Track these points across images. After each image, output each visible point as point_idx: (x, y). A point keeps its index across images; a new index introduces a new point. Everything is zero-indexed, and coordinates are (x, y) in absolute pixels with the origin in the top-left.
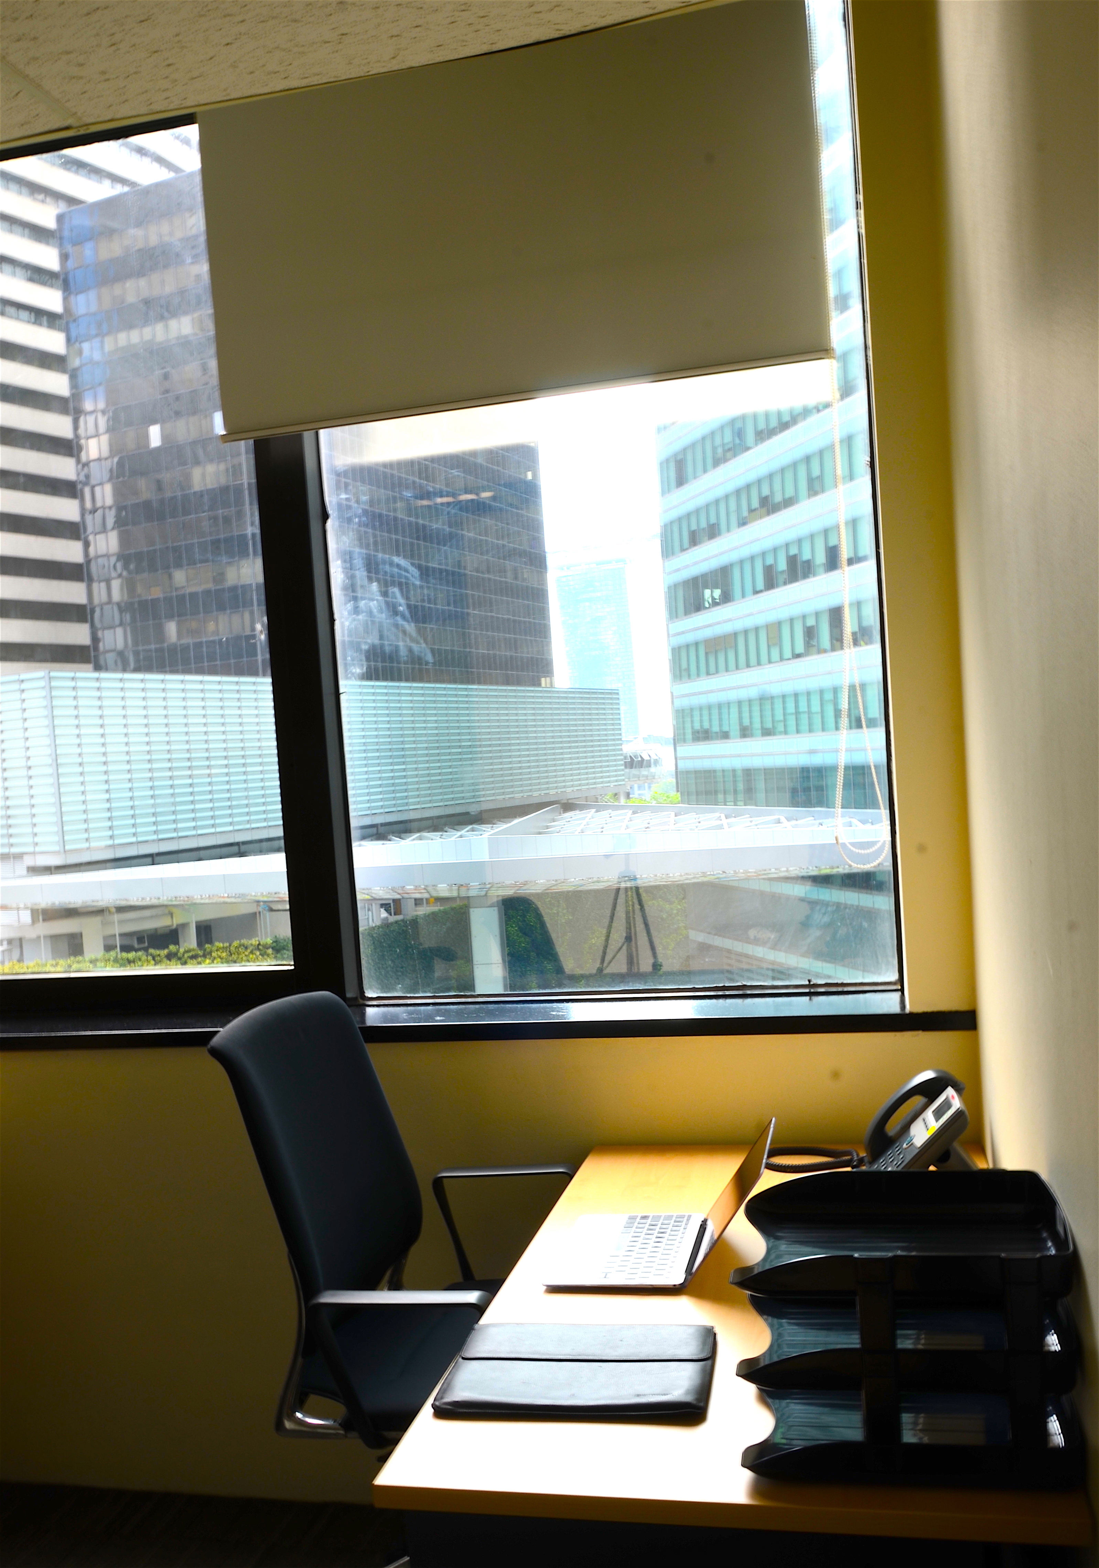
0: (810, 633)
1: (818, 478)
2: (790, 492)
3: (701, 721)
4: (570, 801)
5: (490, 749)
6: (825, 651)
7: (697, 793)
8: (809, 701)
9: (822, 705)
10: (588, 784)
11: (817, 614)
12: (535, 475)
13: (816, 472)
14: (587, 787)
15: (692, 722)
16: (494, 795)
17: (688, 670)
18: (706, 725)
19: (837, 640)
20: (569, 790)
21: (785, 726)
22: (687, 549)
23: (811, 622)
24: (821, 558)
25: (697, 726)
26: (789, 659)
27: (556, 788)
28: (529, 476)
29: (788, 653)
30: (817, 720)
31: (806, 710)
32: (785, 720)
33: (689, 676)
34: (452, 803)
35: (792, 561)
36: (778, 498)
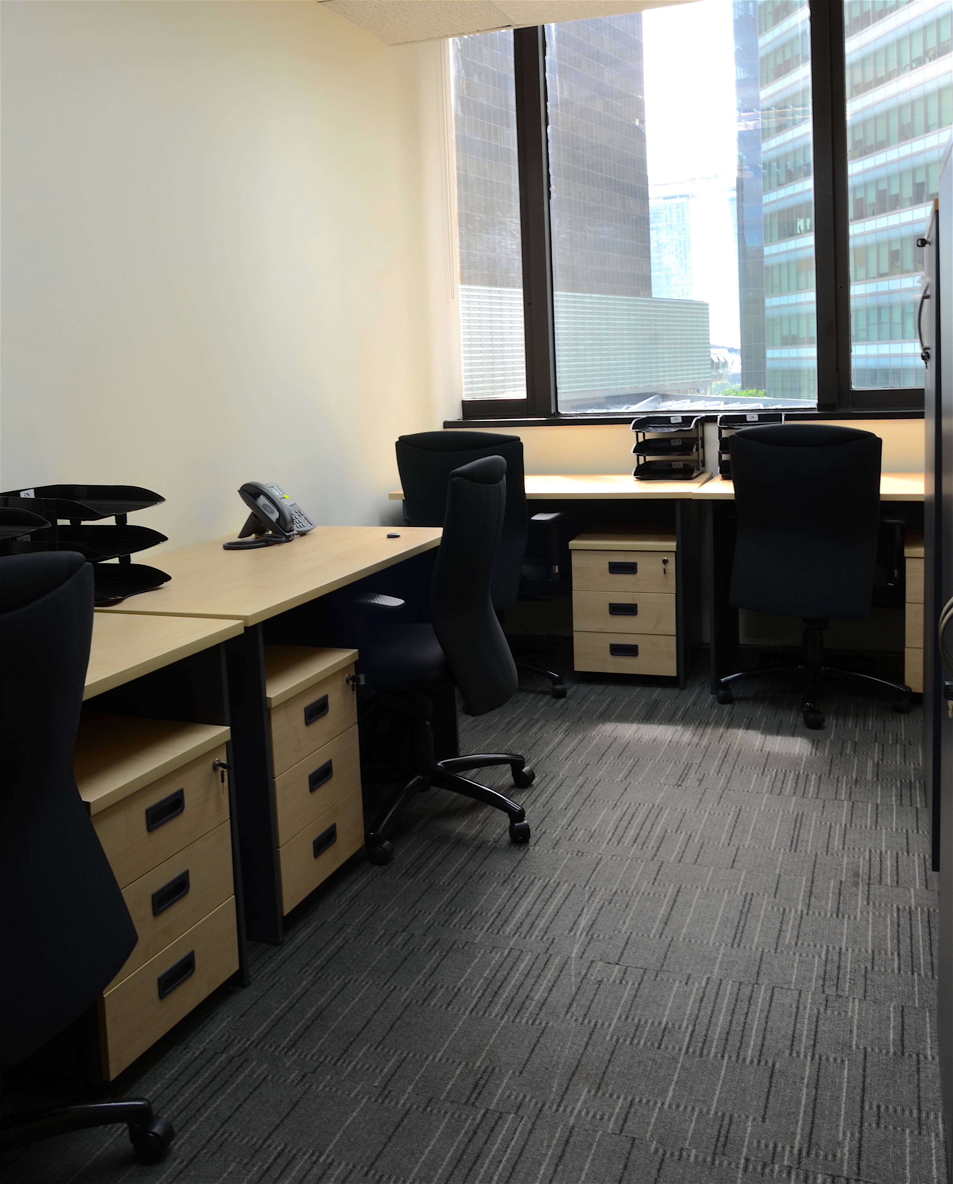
0: (895, 257)
1: (909, 124)
2: (882, 137)
3: (790, 329)
4: (666, 393)
5: (607, 347)
6: (908, 272)
7: (783, 390)
8: (891, 313)
9: (903, 318)
10: (682, 379)
11: (902, 240)
12: (642, 122)
13: (907, 120)
14: (681, 381)
15: (781, 329)
16: (609, 385)
17: (780, 285)
18: (794, 332)
19: (919, 263)
20: (667, 383)
21: (868, 335)
22: (783, 184)
23: (896, 247)
24: (908, 192)
25: (786, 332)
26: (875, 278)
27: (657, 381)
28: (637, 122)
29: (873, 272)
30: (898, 330)
31: (888, 320)
32: (867, 330)
33: (780, 291)
34: (577, 390)
35: (882, 195)
36: (870, 142)
